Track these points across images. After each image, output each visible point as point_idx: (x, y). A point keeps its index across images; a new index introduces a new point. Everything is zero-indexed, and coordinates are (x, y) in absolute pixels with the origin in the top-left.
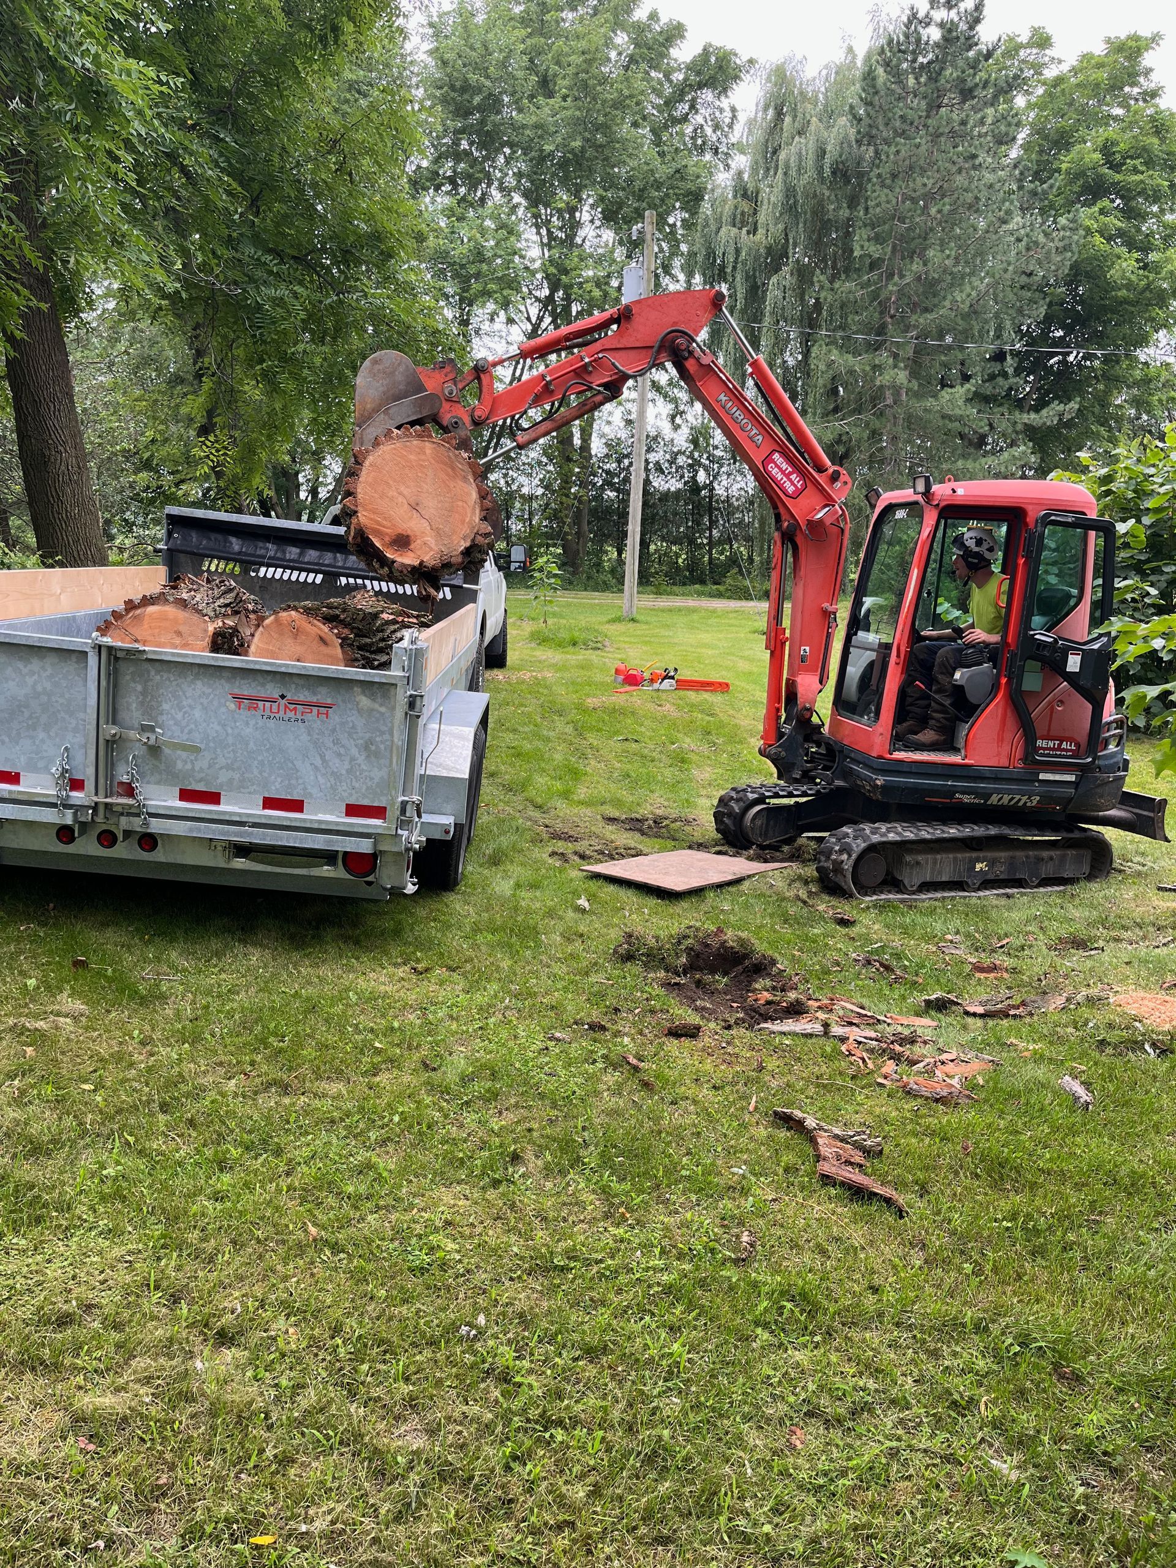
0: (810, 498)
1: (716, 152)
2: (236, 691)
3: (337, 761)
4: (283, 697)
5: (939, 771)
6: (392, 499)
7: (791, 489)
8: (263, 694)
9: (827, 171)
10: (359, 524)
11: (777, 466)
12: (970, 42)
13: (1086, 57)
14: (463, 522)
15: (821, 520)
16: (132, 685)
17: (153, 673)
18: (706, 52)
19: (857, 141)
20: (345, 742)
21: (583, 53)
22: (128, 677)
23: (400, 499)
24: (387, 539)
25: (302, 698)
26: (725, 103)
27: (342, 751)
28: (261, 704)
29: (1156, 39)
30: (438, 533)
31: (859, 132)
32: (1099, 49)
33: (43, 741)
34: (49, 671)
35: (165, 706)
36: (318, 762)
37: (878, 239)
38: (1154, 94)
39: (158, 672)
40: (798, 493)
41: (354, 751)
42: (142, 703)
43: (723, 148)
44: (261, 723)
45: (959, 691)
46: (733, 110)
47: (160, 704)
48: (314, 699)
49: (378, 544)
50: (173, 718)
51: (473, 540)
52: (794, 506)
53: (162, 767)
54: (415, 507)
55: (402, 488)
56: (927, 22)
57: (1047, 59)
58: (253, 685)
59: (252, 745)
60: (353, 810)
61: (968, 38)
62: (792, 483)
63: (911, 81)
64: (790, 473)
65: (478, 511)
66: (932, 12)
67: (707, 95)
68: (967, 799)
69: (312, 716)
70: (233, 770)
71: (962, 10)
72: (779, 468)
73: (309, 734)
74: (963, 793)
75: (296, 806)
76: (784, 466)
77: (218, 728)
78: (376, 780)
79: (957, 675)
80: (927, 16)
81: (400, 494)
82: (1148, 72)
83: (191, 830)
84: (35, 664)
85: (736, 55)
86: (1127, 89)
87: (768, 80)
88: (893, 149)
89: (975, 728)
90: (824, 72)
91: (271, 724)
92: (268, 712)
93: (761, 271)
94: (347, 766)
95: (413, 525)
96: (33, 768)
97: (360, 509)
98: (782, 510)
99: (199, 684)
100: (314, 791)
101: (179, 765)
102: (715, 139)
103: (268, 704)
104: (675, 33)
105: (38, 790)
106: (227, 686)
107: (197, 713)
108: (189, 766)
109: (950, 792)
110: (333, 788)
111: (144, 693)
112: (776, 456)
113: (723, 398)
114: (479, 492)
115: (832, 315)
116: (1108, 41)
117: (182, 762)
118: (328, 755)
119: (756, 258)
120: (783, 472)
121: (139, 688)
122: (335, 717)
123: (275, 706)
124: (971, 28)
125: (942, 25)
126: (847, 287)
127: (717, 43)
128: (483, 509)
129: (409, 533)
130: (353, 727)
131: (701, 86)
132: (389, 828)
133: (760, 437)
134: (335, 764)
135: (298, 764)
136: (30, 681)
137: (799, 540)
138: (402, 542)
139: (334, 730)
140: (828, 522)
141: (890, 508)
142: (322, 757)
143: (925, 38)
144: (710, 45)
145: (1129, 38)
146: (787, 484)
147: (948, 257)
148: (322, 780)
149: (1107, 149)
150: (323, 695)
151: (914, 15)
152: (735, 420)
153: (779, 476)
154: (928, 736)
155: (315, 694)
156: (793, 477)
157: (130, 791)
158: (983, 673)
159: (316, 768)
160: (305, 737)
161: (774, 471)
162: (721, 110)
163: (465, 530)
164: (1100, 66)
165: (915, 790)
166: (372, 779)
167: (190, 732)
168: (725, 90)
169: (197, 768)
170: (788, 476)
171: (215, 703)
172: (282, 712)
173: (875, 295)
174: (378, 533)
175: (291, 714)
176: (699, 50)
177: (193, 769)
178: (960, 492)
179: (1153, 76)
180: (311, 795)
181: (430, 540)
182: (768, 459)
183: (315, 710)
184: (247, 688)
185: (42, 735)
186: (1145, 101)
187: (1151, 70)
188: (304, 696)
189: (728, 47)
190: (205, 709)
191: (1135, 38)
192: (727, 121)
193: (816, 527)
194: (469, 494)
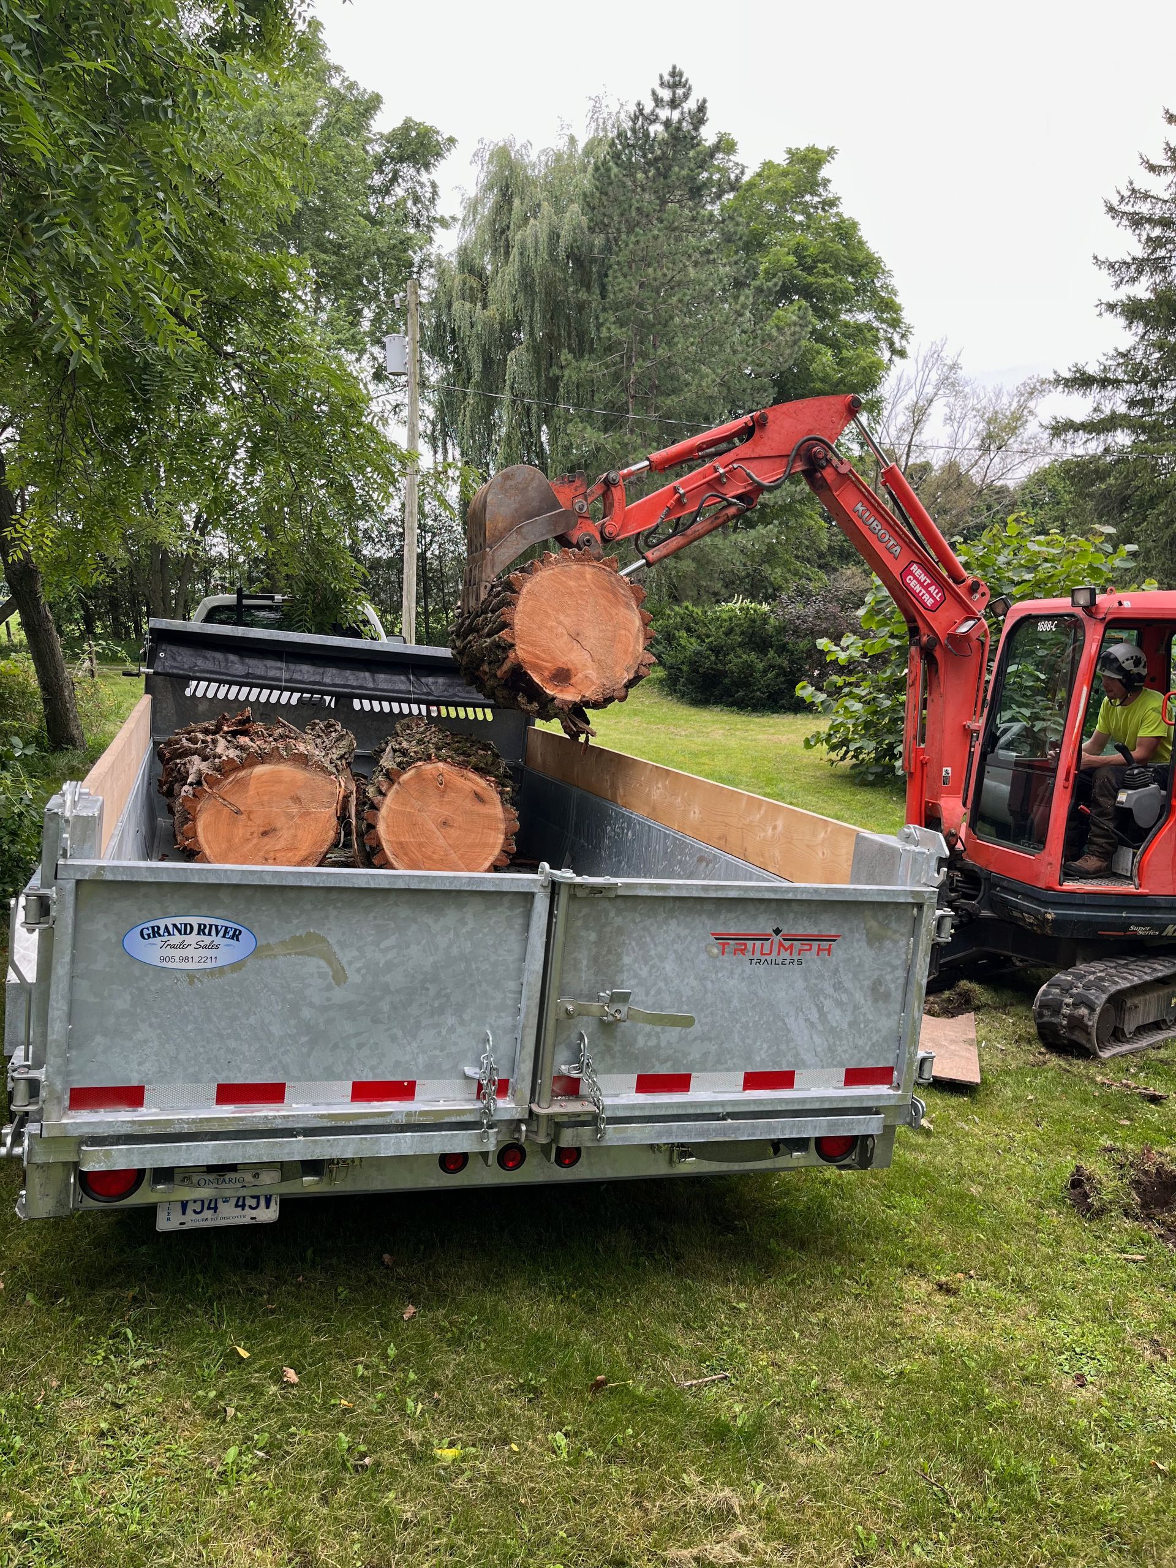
0: (950, 611)
1: (417, 225)
2: (720, 930)
3: (838, 1012)
4: (777, 931)
5: (1113, 902)
6: (551, 629)
7: (929, 602)
8: (753, 930)
9: (562, 255)
10: (517, 657)
11: (915, 578)
12: (693, 142)
13: (768, 165)
14: (626, 652)
15: (966, 637)
16: (583, 933)
17: (612, 914)
18: (407, 126)
19: (590, 228)
20: (848, 985)
21: (299, 115)
22: (579, 923)
23: (560, 630)
24: (546, 673)
25: (801, 931)
26: (424, 177)
27: (844, 998)
28: (750, 944)
29: (831, 152)
30: (601, 666)
31: (591, 220)
32: (781, 159)
33: (452, 1030)
34: (471, 924)
35: (627, 960)
36: (814, 1016)
37: (621, 323)
38: (832, 203)
39: (619, 912)
40: (937, 606)
41: (858, 996)
42: (595, 960)
43: (424, 221)
44: (748, 969)
45: (1125, 815)
46: (434, 185)
47: (619, 957)
48: (813, 931)
49: (537, 680)
50: (636, 976)
51: (636, 672)
52: (934, 619)
53: (617, 1048)
54: (575, 637)
55: (562, 618)
56: (653, 119)
57: (731, 164)
58: (743, 918)
59: (735, 1003)
60: (854, 1077)
61: (693, 138)
62: (931, 596)
63: (640, 176)
64: (929, 585)
65: (641, 640)
66: (658, 110)
67: (407, 170)
68: (1141, 931)
69: (810, 956)
70: (710, 1039)
71: (686, 110)
72: (917, 581)
73: (806, 980)
74: (1138, 925)
75: (785, 1080)
76: (923, 578)
77: (695, 983)
78: (884, 1033)
79: (1122, 797)
80: (652, 113)
81: (560, 623)
82: (826, 182)
83: (659, 1134)
84: (451, 916)
85: (438, 133)
86: (808, 198)
87: (490, 162)
88: (633, 239)
89: (1147, 857)
90: (543, 158)
91: (761, 969)
92: (758, 955)
93: (496, 347)
94: (849, 1018)
95: (576, 658)
96: (433, 1071)
97: (517, 641)
98: (920, 624)
99: (673, 923)
100: (807, 1057)
101: (641, 1041)
102: (415, 211)
103: (758, 943)
104: (372, 104)
105: (442, 1106)
106: (709, 923)
107: (669, 966)
108: (653, 1042)
109: (1125, 925)
110: (831, 1049)
111: (600, 942)
112: (914, 567)
113: (860, 508)
114: (643, 620)
115: (568, 392)
116: (789, 151)
117: (643, 1037)
118: (828, 1004)
119: (491, 333)
120: (921, 584)
121: (593, 937)
122: (839, 951)
123: (767, 944)
124: (696, 129)
125: (667, 124)
126: (589, 365)
127: (417, 119)
128: (647, 637)
129: (570, 666)
130: (860, 965)
131: (402, 160)
132: (902, 1097)
133: (898, 548)
134: (836, 1017)
135: (790, 1021)
136: (442, 941)
137: (938, 653)
138: (563, 676)
139: (836, 971)
140: (974, 636)
141: (1029, 620)
142: (820, 1009)
143: (652, 135)
144: (411, 120)
145: (808, 149)
146: (926, 597)
147: (692, 344)
148: (817, 1040)
149: (799, 251)
150: (826, 926)
151: (641, 111)
152: (872, 531)
153: (918, 588)
154: (1090, 862)
155: (816, 924)
156: (932, 589)
157: (571, 1088)
158: (1151, 794)
159: (812, 1024)
160: (800, 984)
161: (913, 584)
162: (422, 185)
163: (629, 661)
164: (785, 174)
165: (1088, 923)
166: (878, 1031)
167: (659, 991)
168: (427, 166)
169: (663, 1044)
170: (926, 588)
171: (693, 949)
172: (775, 952)
173: (616, 377)
174: (537, 668)
175: (785, 955)
176: (398, 123)
177: (658, 1046)
178: (1127, 604)
179: (830, 187)
180: (803, 1062)
181: (592, 673)
182: (906, 571)
183: (815, 945)
184: (735, 925)
185: (451, 1020)
186: (823, 209)
187: (829, 181)
188: (805, 928)
189: (428, 124)
190: (679, 958)
191: (813, 150)
192: (428, 195)
193: (958, 642)
194: (632, 622)
